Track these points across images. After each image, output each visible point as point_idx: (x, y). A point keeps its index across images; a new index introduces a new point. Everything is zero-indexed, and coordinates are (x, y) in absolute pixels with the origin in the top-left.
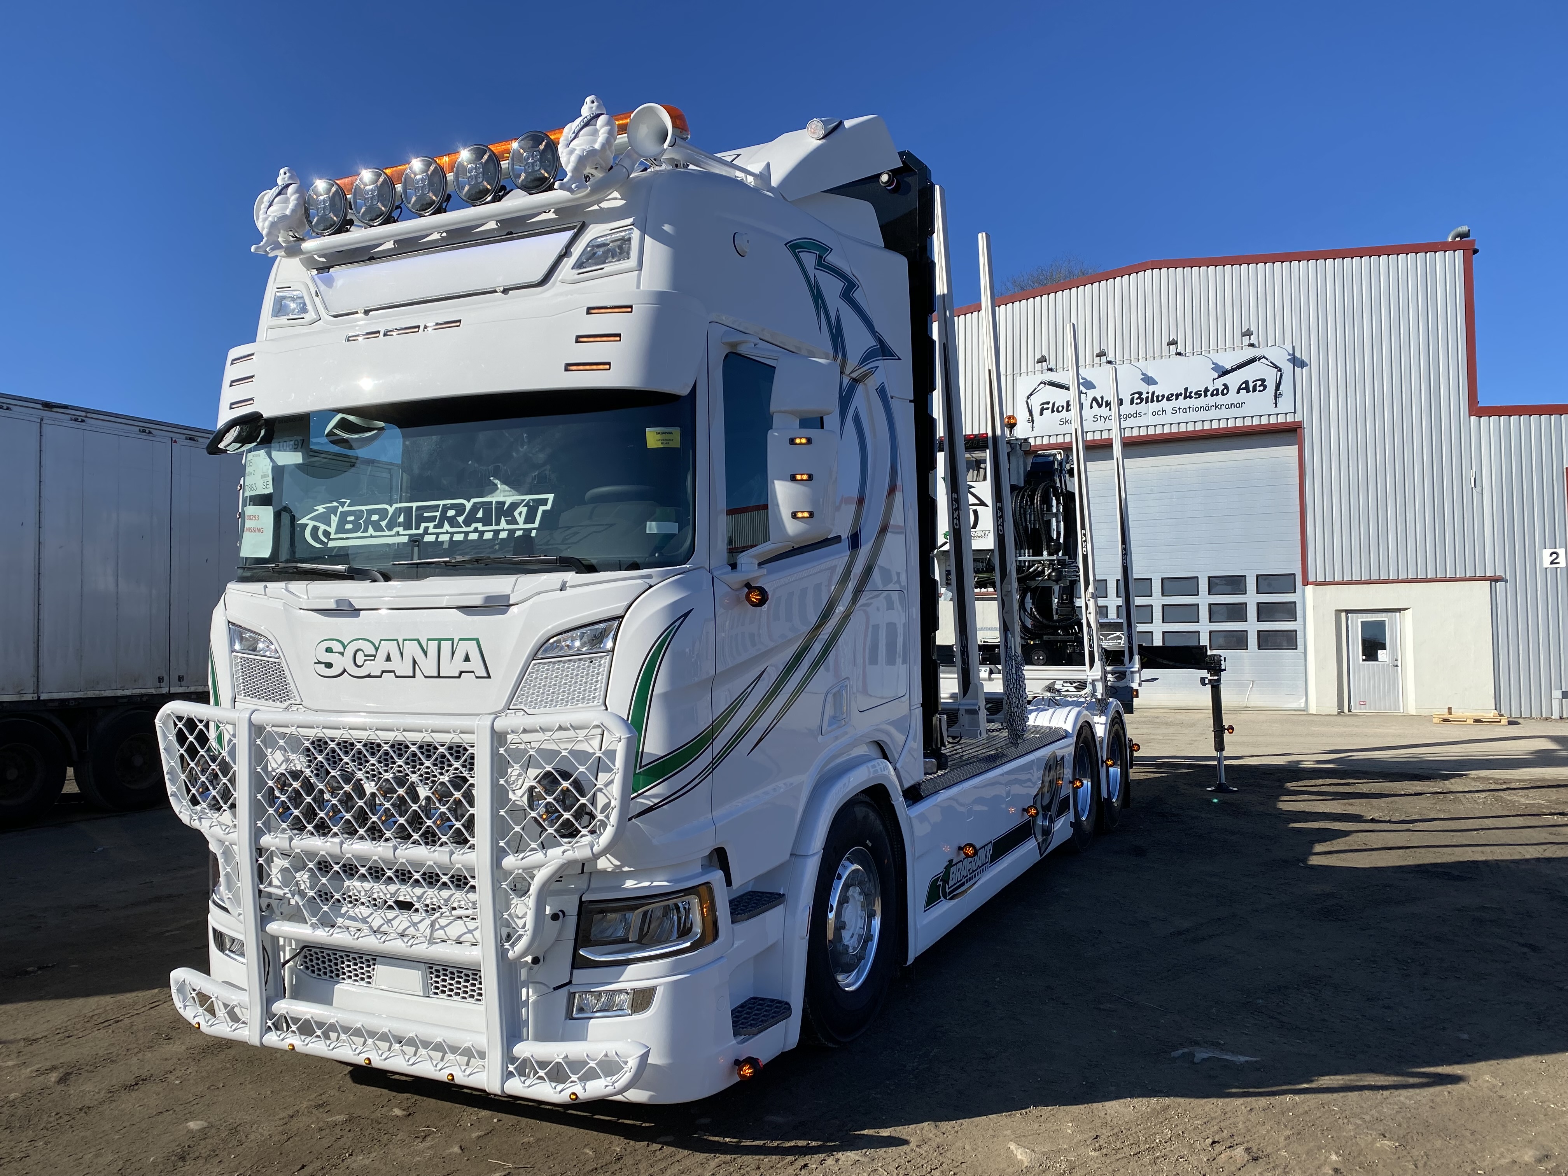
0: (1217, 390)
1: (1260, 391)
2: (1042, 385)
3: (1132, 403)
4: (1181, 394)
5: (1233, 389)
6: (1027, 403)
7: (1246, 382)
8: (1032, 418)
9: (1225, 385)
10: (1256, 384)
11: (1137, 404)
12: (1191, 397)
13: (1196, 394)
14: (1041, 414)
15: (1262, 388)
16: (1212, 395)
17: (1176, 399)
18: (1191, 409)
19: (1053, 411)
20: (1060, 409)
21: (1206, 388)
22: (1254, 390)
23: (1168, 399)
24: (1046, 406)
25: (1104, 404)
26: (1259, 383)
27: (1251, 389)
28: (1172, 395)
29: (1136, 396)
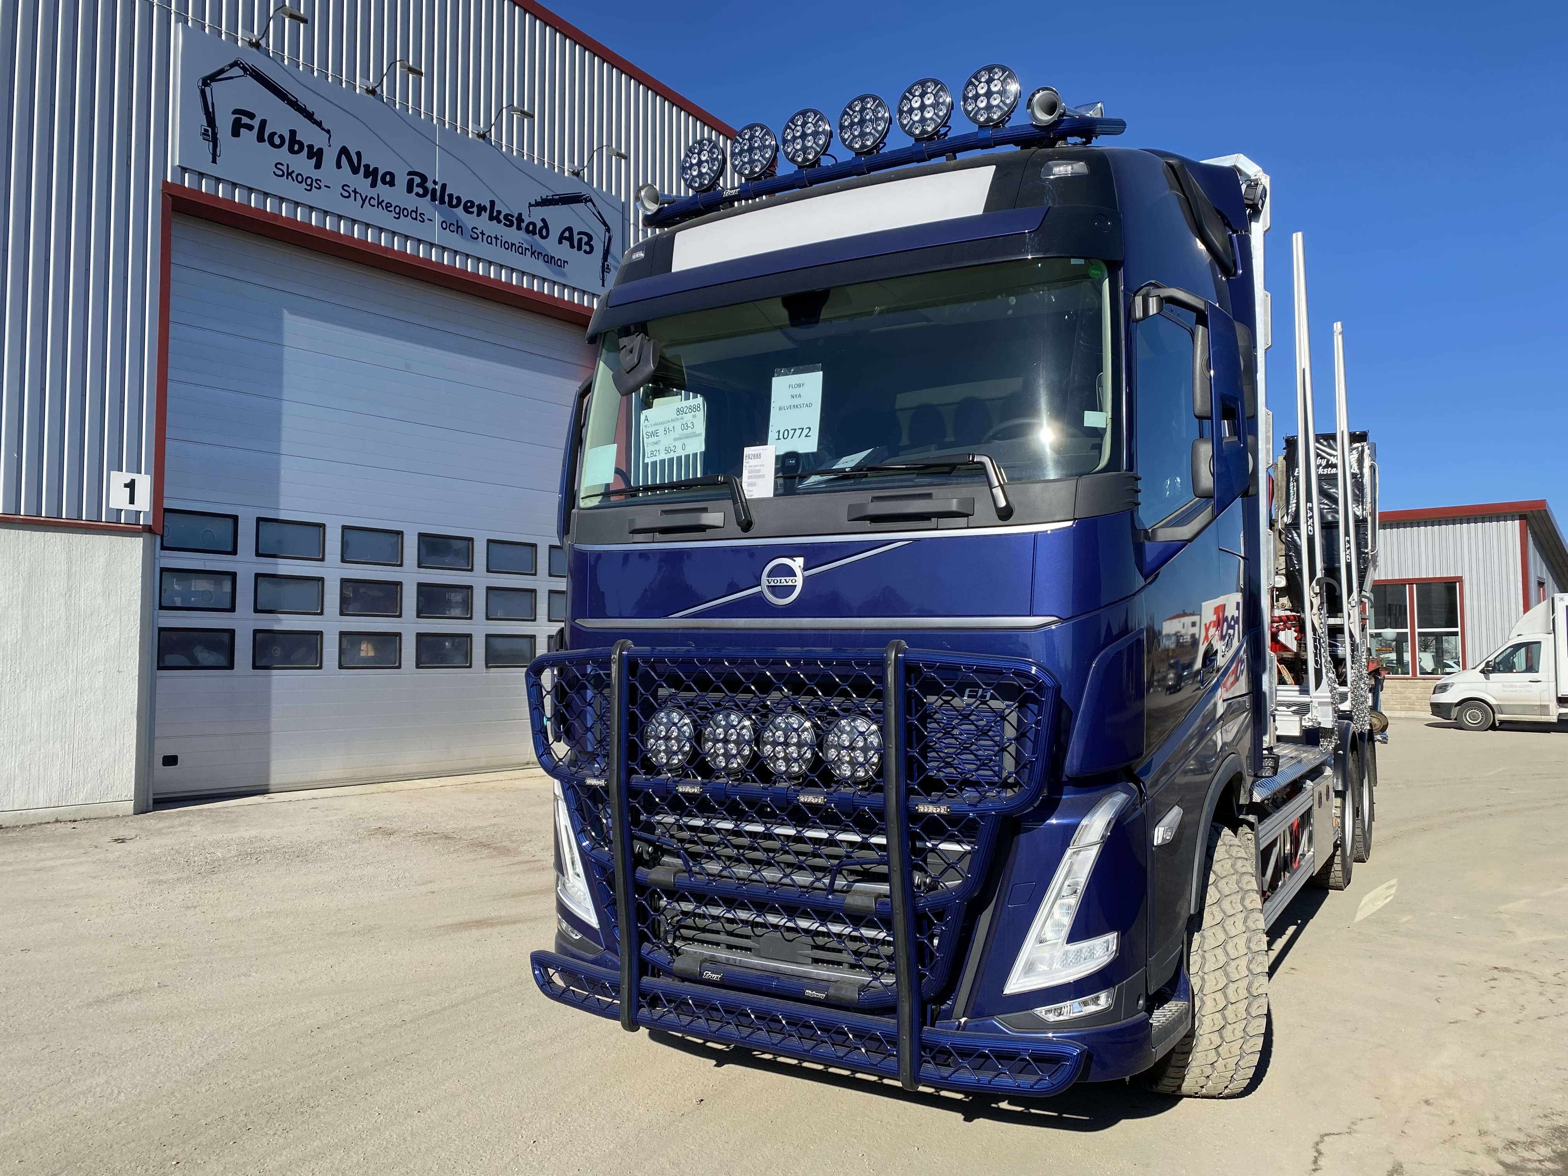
0: (534, 225)
1: (585, 252)
2: (237, 71)
3: (410, 190)
4: (484, 209)
5: (555, 232)
6: (203, 93)
7: (570, 229)
8: (215, 135)
9: (543, 220)
10: (582, 238)
11: (417, 194)
12: (499, 221)
13: (506, 217)
14: (236, 133)
15: (588, 248)
16: (528, 231)
17: (479, 215)
18: (499, 242)
19: (260, 139)
20: (277, 141)
21: (520, 215)
22: (580, 249)
23: (467, 210)
24: (245, 120)
25: (362, 169)
26: (585, 239)
27: (576, 244)
28: (472, 203)
29: (417, 180)
